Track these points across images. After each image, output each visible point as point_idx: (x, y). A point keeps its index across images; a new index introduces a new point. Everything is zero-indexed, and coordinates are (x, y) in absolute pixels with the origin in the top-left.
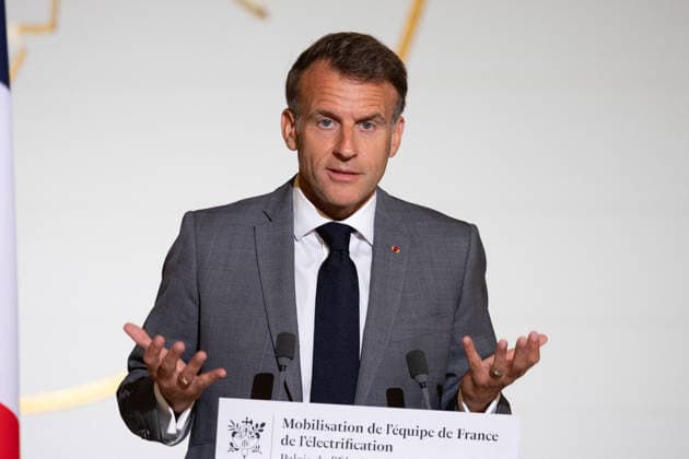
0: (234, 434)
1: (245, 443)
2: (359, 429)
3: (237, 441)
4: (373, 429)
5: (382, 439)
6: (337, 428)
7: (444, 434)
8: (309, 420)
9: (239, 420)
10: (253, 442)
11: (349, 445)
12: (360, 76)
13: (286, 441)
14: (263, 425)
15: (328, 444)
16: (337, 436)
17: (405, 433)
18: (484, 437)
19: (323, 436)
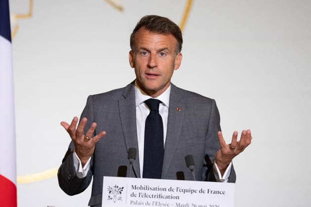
0: (110, 192)
1: (115, 196)
2: (164, 189)
3: (112, 195)
4: (171, 190)
5: (175, 194)
6: (155, 189)
7: (202, 191)
8: (143, 186)
9: (112, 186)
10: (119, 195)
11: (160, 196)
12: (158, 31)
13: (133, 195)
14: (123, 188)
15: (151, 196)
16: (155, 193)
17: (185, 191)
18: (219, 193)
19: (149, 193)
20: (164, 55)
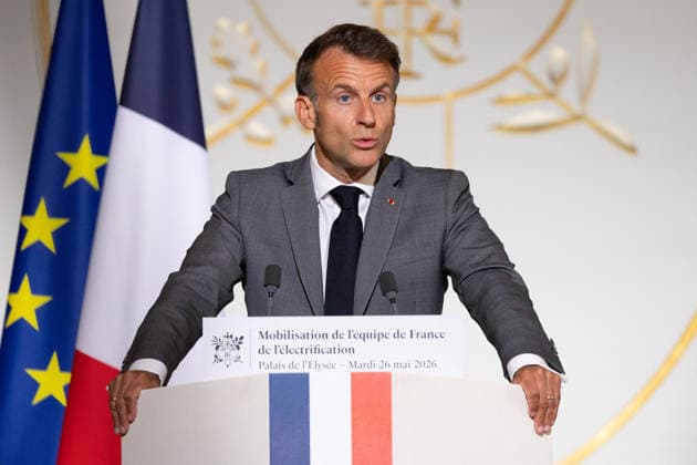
0: (217, 348)
1: (227, 355)
2: (325, 336)
3: (221, 354)
4: (337, 335)
5: (345, 343)
6: (306, 336)
7: (398, 335)
9: (220, 335)
10: (235, 353)
11: (316, 350)
13: (263, 351)
14: (242, 338)
15: (299, 351)
16: (306, 343)
17: (364, 337)
18: (433, 335)
19: (294, 344)
20: (382, 100)
